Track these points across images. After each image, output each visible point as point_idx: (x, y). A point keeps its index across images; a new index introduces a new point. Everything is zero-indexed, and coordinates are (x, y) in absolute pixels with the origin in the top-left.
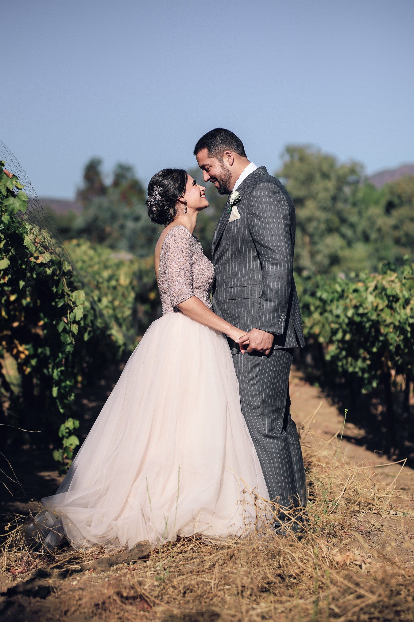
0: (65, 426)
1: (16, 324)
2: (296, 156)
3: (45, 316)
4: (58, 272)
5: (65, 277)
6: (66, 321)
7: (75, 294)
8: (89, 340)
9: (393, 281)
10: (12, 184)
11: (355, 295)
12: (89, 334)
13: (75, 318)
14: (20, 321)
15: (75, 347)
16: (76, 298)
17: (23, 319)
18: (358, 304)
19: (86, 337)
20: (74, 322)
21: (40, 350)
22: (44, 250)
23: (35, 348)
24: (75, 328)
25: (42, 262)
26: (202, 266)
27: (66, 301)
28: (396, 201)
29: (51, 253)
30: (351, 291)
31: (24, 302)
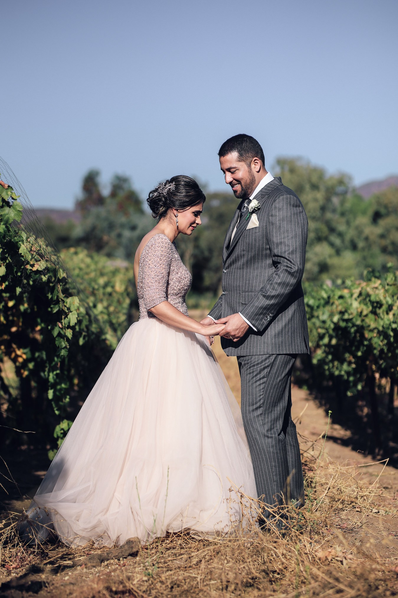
0: (59, 427)
1: (14, 329)
2: (287, 168)
3: (42, 322)
4: (53, 279)
5: (60, 284)
6: (60, 326)
7: (69, 300)
8: (84, 344)
9: (376, 288)
10: (8, 195)
11: (341, 301)
12: (84, 338)
13: (69, 323)
14: (18, 327)
15: (69, 351)
16: (70, 304)
17: (21, 324)
18: (343, 310)
19: (81, 342)
20: (69, 327)
21: (37, 354)
22: (40, 258)
23: (33, 352)
24: (69, 333)
25: (37, 270)
26: (179, 274)
27: (61, 307)
28: (383, 211)
29: (47, 261)
30: (336, 297)
31: (22, 308)
